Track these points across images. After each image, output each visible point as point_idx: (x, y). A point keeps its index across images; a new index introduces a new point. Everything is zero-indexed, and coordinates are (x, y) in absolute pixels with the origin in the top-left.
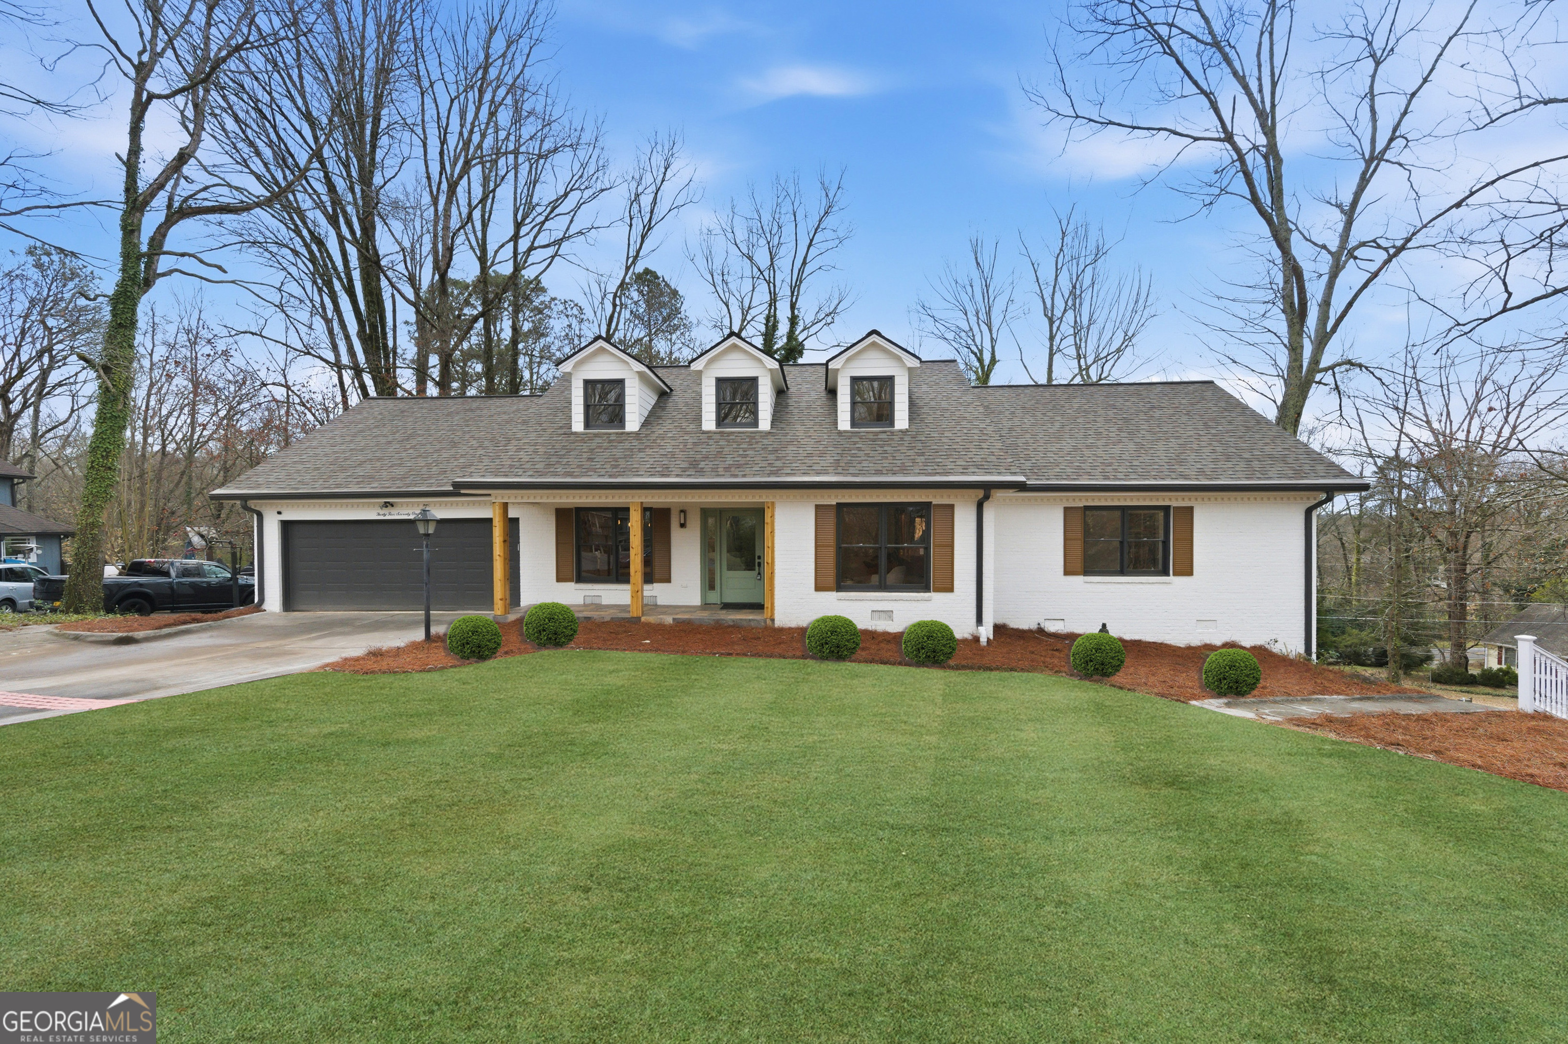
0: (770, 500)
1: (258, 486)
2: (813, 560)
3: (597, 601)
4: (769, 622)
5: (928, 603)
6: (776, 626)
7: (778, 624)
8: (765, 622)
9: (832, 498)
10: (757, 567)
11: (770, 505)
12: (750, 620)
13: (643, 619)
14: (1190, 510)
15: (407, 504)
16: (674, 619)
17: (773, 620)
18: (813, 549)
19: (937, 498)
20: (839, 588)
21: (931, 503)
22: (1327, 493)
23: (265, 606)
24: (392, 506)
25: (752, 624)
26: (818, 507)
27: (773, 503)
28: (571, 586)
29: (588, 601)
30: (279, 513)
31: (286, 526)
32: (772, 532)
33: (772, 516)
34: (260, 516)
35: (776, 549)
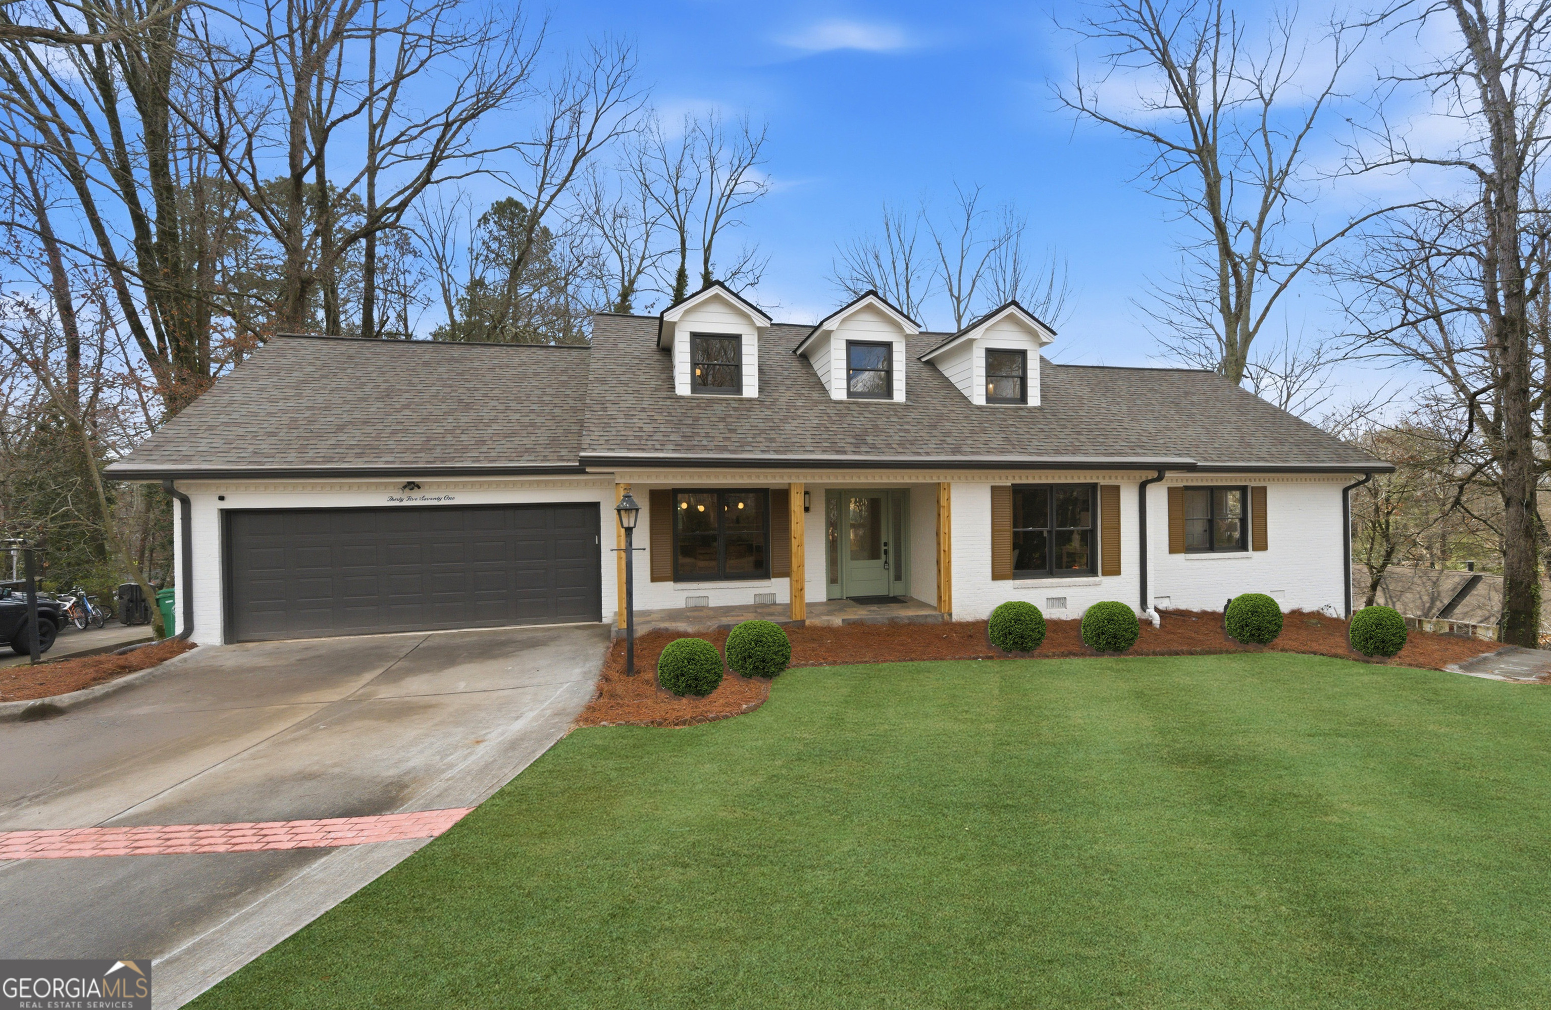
0: (949, 480)
1: (188, 458)
2: (990, 546)
3: (702, 603)
4: (946, 617)
5: (1098, 588)
6: (954, 620)
7: (955, 618)
8: (943, 617)
9: (1008, 479)
10: (883, 556)
11: (946, 487)
12: (926, 616)
13: (808, 623)
14: (1264, 489)
15: (439, 484)
16: (843, 620)
17: (950, 615)
18: (990, 534)
19: (1103, 479)
20: (1015, 577)
21: (1096, 484)
22: (1367, 475)
23: (194, 638)
24: (419, 488)
25: (929, 620)
26: (994, 489)
27: (949, 484)
28: (669, 586)
29: (692, 604)
30: (222, 498)
31: (229, 518)
32: (949, 516)
33: (949, 499)
34: (186, 503)
35: (953, 535)
